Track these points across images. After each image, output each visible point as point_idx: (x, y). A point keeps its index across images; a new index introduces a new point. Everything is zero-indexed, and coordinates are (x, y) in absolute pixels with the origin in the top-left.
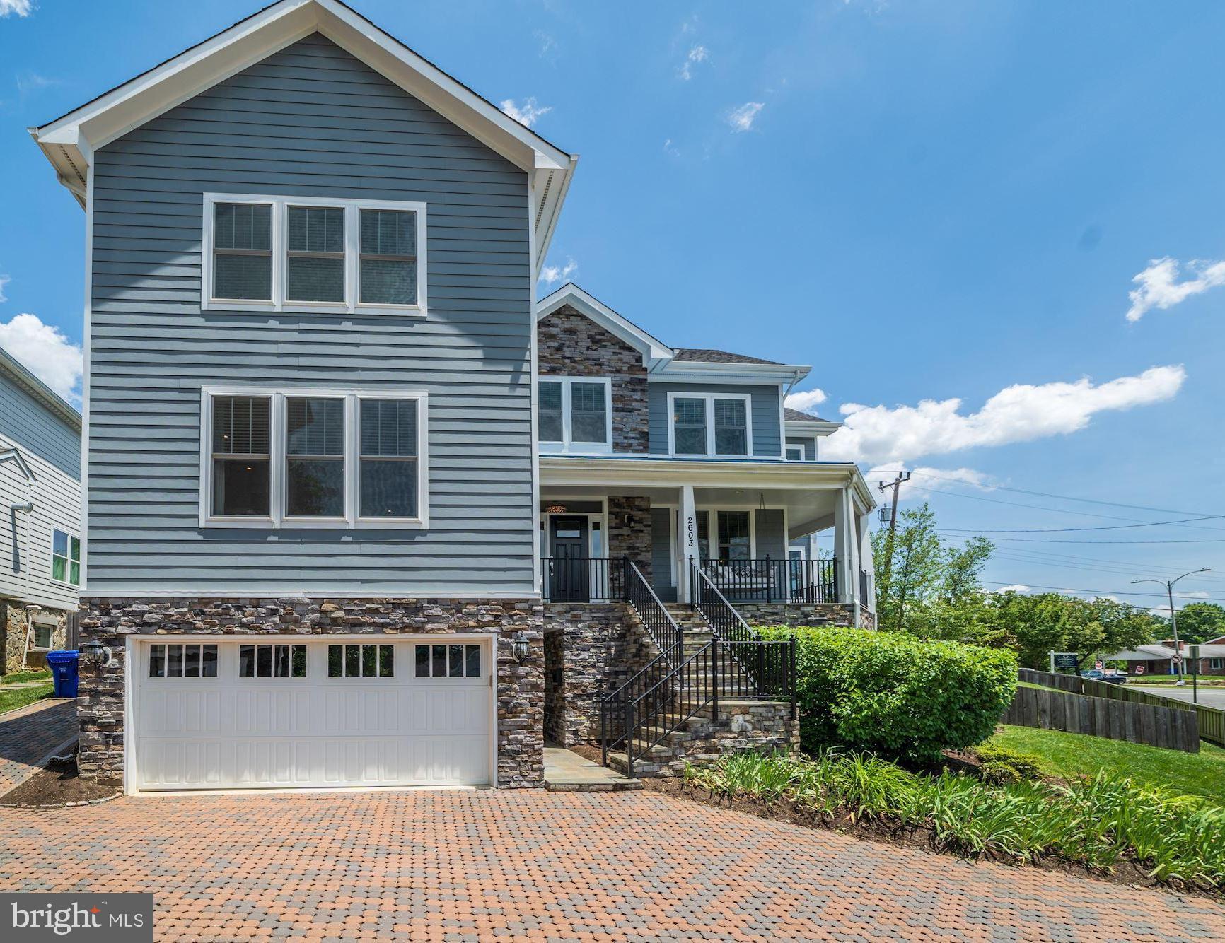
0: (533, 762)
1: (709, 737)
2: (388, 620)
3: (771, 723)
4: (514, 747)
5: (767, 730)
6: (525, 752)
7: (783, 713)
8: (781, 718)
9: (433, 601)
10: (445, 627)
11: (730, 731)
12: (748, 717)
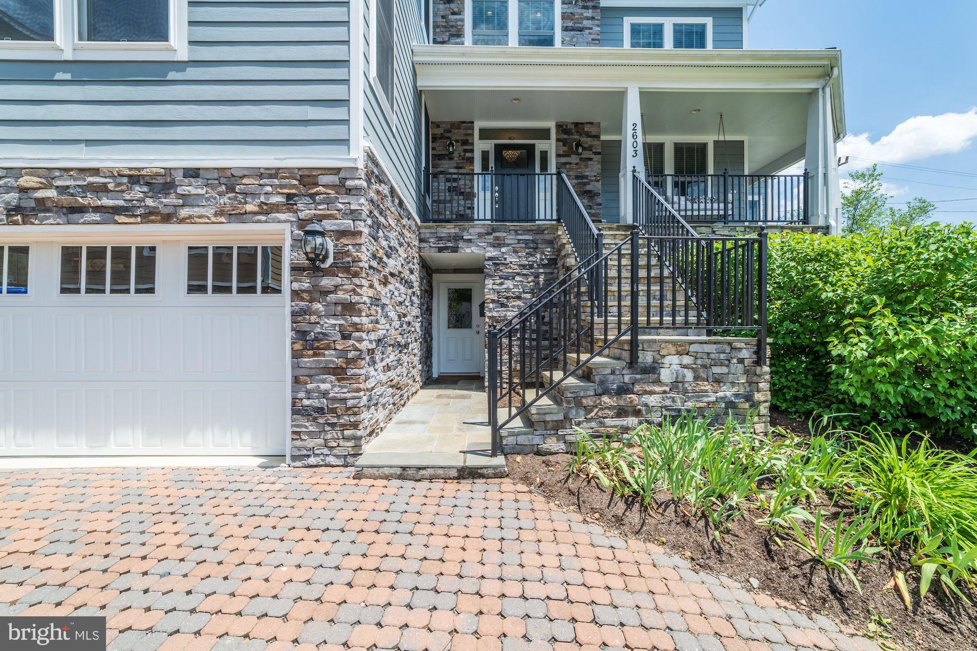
0: (344, 427)
1: (622, 390)
2: (121, 203)
3: (724, 370)
4: (316, 403)
5: (718, 380)
6: (333, 411)
7: (745, 354)
8: (741, 361)
9: (192, 173)
10: (210, 212)
11: (658, 382)
12: (687, 360)
